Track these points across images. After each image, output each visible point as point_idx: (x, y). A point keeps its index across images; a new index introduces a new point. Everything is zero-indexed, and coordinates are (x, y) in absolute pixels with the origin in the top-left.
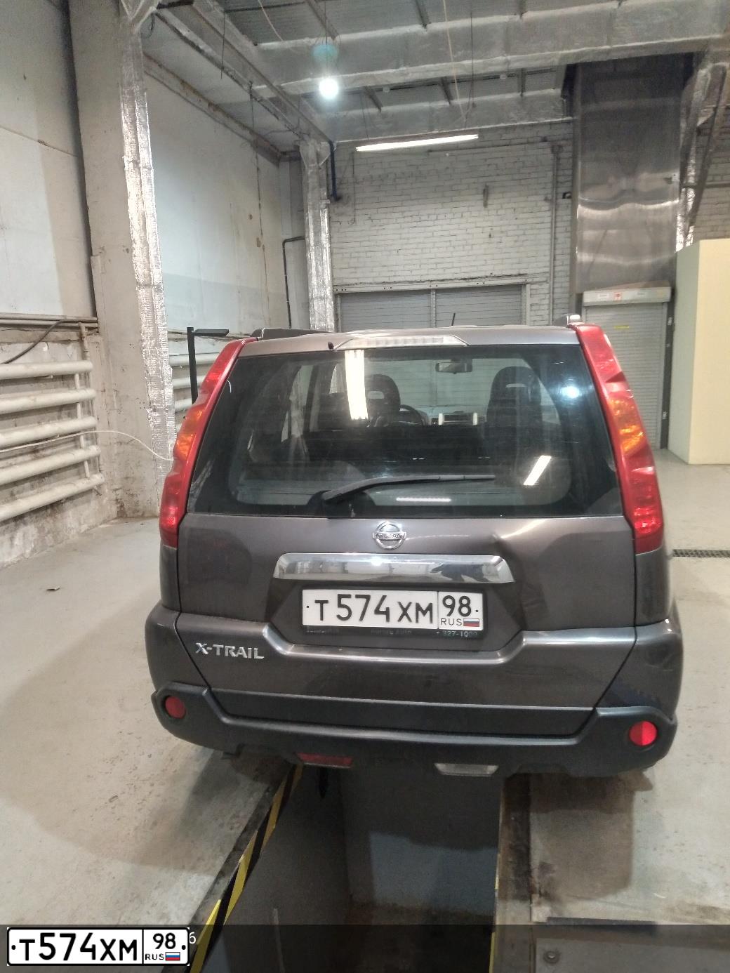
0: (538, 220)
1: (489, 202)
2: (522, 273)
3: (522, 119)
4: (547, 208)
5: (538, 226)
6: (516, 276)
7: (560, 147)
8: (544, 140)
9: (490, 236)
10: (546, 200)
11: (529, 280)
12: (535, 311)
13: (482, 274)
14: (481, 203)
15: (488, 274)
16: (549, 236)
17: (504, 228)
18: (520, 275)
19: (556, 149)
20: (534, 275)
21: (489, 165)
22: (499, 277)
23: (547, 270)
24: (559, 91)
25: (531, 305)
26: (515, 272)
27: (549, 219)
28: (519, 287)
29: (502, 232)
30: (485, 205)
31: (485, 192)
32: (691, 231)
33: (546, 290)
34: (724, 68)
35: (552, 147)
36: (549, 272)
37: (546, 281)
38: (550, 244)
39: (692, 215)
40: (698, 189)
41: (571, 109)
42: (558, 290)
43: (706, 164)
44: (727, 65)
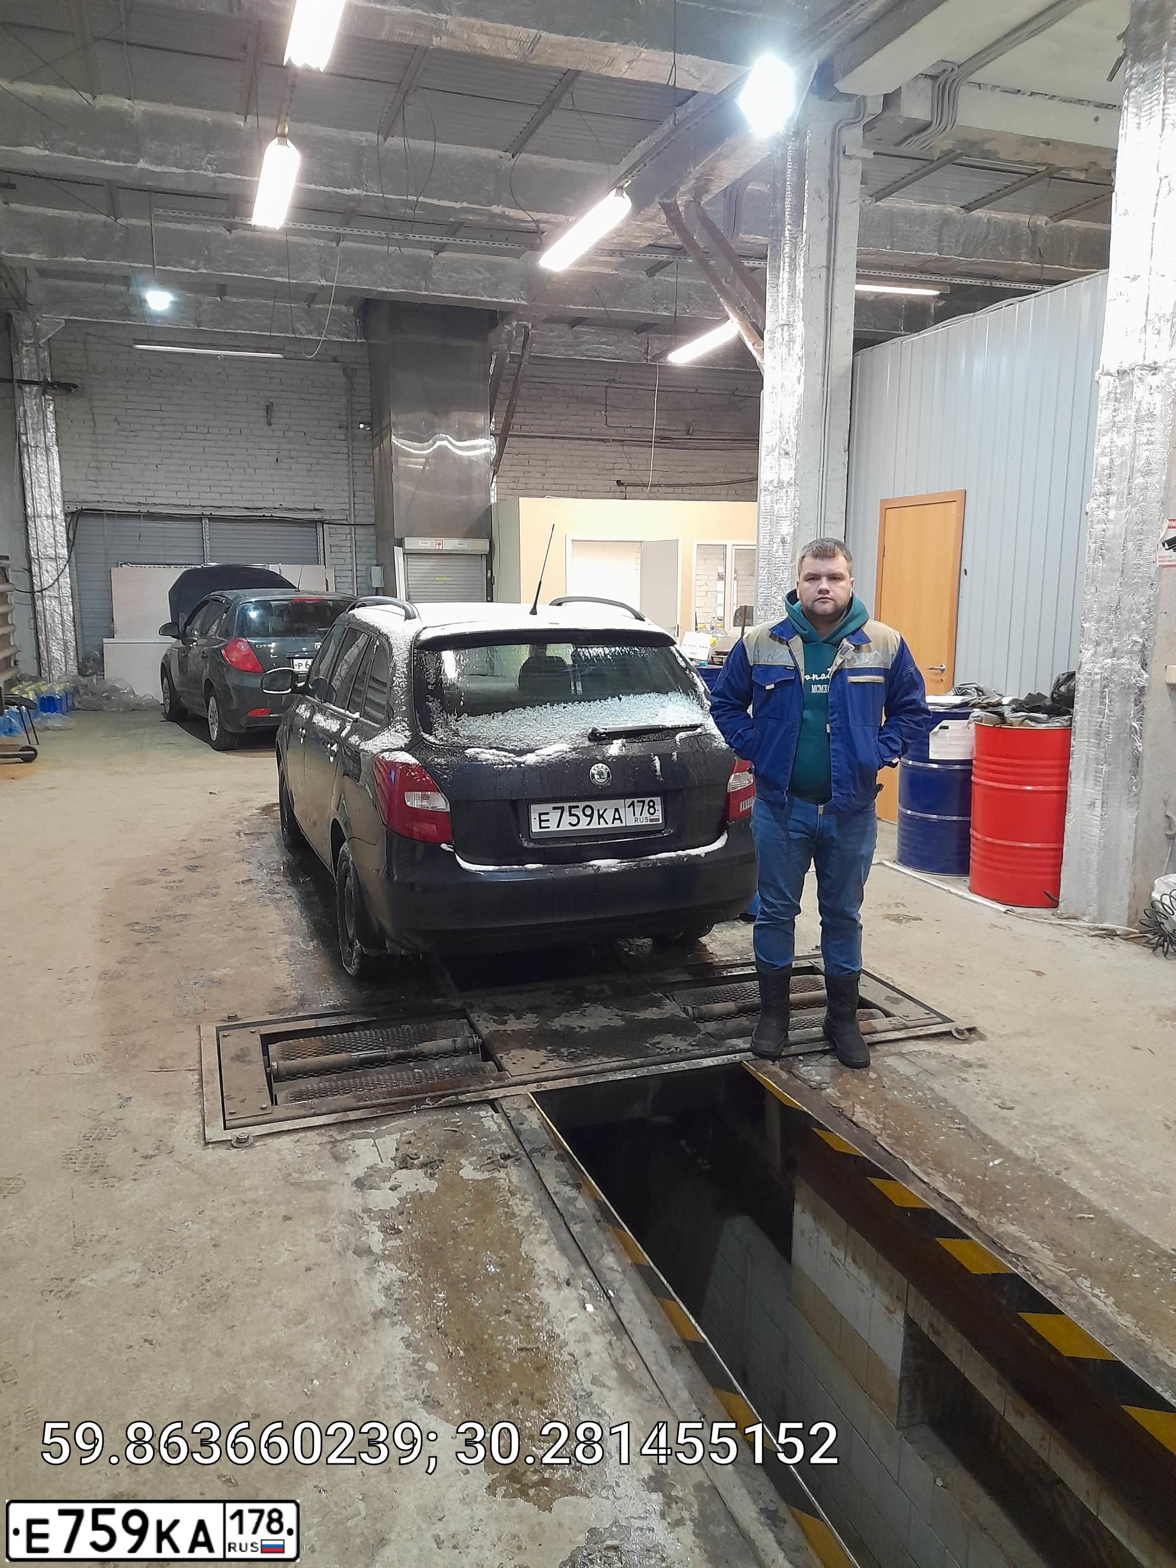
0: (333, 450)
1: (273, 421)
2: (318, 507)
3: (311, 333)
4: (343, 437)
5: (334, 456)
6: (310, 510)
7: (354, 369)
8: (336, 361)
9: (277, 460)
10: (340, 427)
11: (326, 517)
12: (335, 552)
13: (271, 505)
14: (264, 420)
15: (277, 506)
16: (347, 469)
17: (293, 453)
18: (315, 510)
19: (349, 373)
20: (332, 512)
21: (271, 378)
22: (290, 510)
23: (347, 507)
24: (352, 310)
25: (331, 546)
26: (310, 507)
27: (345, 450)
28: (314, 523)
29: (291, 458)
30: (270, 424)
31: (269, 408)
32: (495, 480)
33: (346, 530)
34: (526, 327)
35: (345, 370)
36: (349, 510)
37: (346, 520)
38: (349, 478)
39: (496, 464)
40: (502, 437)
41: (365, 331)
42: (360, 530)
43: (510, 414)
44: (530, 325)
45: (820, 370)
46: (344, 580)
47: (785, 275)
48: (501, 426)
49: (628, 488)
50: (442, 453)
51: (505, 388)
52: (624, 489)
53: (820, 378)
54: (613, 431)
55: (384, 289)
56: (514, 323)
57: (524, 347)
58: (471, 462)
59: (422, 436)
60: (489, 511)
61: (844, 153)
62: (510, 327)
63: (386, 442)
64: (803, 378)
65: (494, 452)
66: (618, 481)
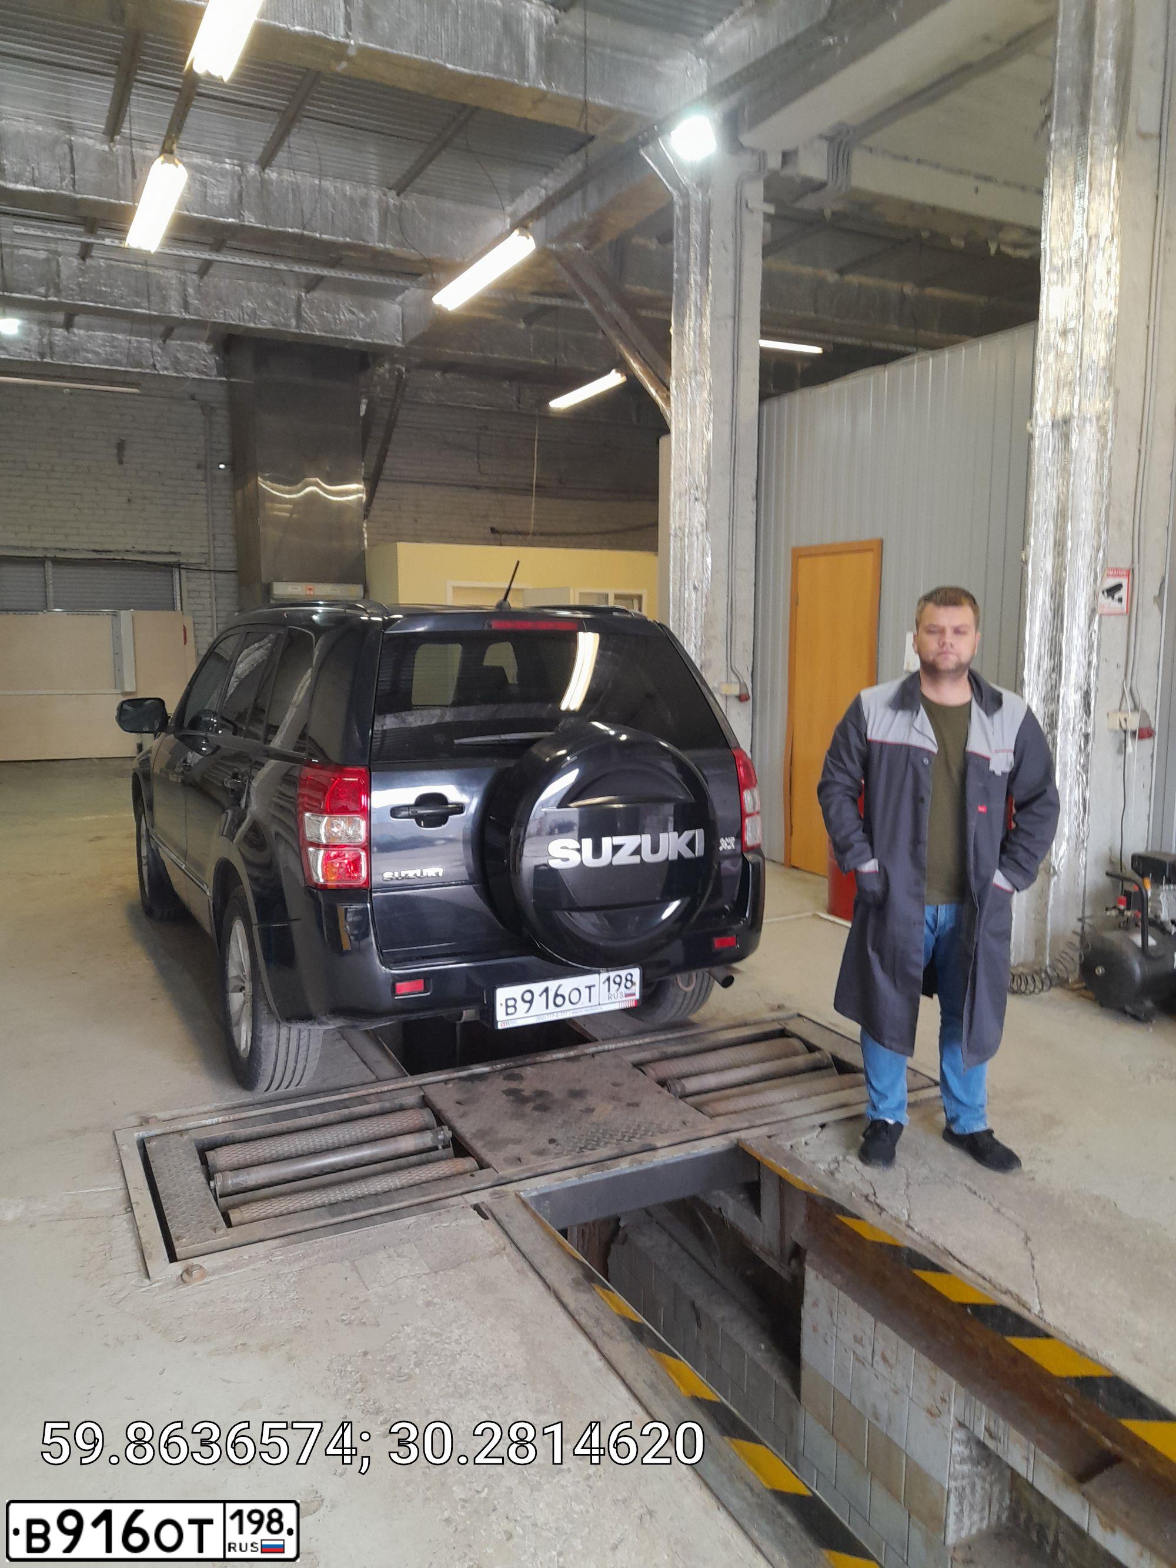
0: (191, 491)
1: (125, 459)
2: (174, 550)
3: (166, 369)
4: (200, 477)
5: (193, 497)
6: (166, 553)
7: (212, 408)
8: (193, 398)
9: (129, 500)
10: (199, 467)
11: (183, 560)
12: (193, 598)
13: (121, 547)
14: (114, 458)
15: (129, 548)
16: (206, 511)
17: (147, 494)
18: (171, 553)
19: (207, 409)
20: (189, 555)
21: (122, 415)
22: (143, 553)
23: (206, 551)
24: (211, 347)
25: (189, 591)
26: (165, 549)
27: (203, 491)
28: (169, 567)
29: (144, 498)
30: (121, 462)
31: (121, 446)
32: (365, 525)
33: (206, 575)
34: (399, 370)
35: (202, 408)
36: (208, 553)
37: (205, 564)
38: (208, 521)
39: (368, 507)
40: (373, 484)
41: (226, 368)
42: (219, 575)
43: (382, 457)
44: (404, 369)
45: (728, 417)
46: (205, 626)
47: (689, 323)
48: (372, 470)
49: (504, 536)
50: (313, 497)
51: (378, 432)
52: (497, 536)
53: (728, 427)
54: (485, 479)
55: (252, 325)
56: (387, 366)
57: (397, 390)
58: (342, 508)
59: (293, 479)
60: (361, 557)
61: (747, 205)
62: (383, 370)
63: (251, 485)
64: (711, 424)
65: (364, 496)
66: (493, 530)
